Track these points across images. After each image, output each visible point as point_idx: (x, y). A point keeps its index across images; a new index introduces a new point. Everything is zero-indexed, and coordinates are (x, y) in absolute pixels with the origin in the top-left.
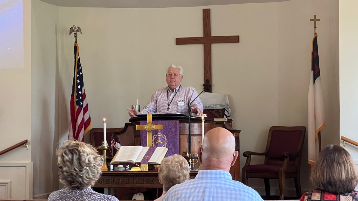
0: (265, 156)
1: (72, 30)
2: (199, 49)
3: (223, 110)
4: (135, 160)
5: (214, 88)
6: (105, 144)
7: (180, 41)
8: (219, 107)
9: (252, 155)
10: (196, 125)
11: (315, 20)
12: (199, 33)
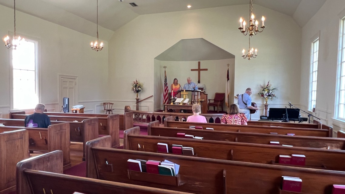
0: (214, 101)
1: (164, 67)
2: (197, 72)
3: (203, 88)
4: (180, 102)
5: (200, 83)
6: (172, 98)
7: (192, 70)
8: (202, 87)
9: (211, 100)
10: (196, 93)
11: (228, 65)
12: (197, 68)
